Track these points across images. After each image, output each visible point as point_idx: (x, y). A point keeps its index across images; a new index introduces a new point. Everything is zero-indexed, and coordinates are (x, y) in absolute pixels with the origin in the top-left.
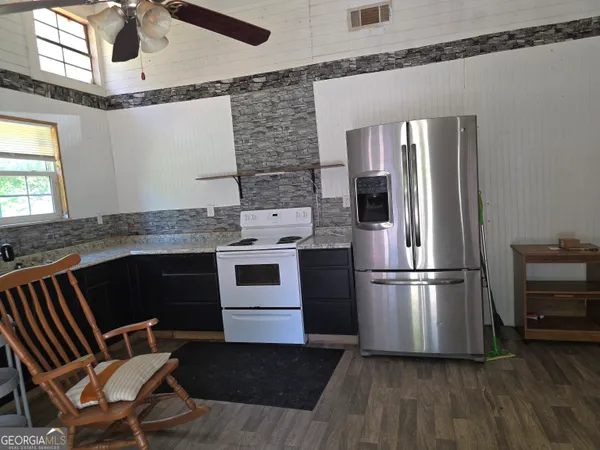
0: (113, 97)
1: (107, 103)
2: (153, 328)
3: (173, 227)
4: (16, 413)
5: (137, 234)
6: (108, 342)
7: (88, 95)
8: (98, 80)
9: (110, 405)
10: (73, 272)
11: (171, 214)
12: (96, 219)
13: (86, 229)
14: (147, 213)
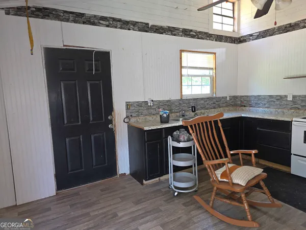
0: (242, 37)
1: (239, 41)
2: (255, 154)
3: (265, 104)
4: (192, 173)
5: (245, 106)
6: (232, 155)
7: (230, 37)
8: (236, 29)
9: (233, 184)
10: (220, 120)
11: (264, 97)
12: (226, 97)
13: (222, 102)
14: (251, 96)
